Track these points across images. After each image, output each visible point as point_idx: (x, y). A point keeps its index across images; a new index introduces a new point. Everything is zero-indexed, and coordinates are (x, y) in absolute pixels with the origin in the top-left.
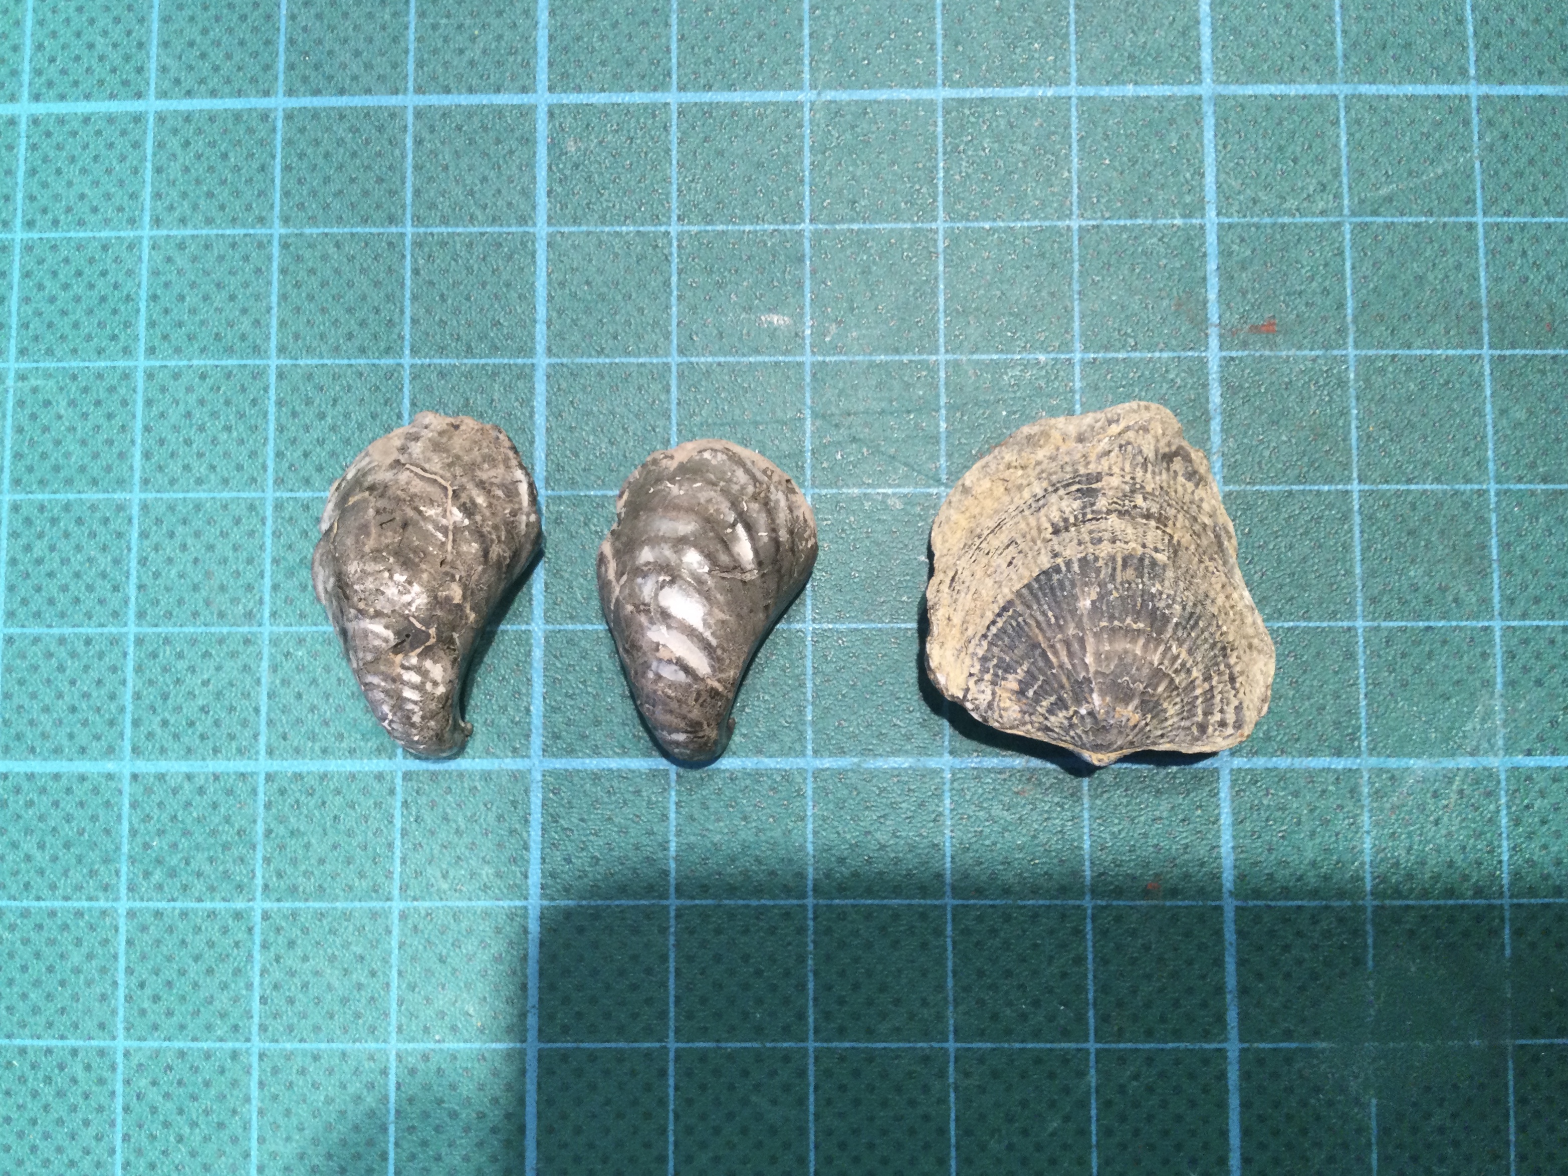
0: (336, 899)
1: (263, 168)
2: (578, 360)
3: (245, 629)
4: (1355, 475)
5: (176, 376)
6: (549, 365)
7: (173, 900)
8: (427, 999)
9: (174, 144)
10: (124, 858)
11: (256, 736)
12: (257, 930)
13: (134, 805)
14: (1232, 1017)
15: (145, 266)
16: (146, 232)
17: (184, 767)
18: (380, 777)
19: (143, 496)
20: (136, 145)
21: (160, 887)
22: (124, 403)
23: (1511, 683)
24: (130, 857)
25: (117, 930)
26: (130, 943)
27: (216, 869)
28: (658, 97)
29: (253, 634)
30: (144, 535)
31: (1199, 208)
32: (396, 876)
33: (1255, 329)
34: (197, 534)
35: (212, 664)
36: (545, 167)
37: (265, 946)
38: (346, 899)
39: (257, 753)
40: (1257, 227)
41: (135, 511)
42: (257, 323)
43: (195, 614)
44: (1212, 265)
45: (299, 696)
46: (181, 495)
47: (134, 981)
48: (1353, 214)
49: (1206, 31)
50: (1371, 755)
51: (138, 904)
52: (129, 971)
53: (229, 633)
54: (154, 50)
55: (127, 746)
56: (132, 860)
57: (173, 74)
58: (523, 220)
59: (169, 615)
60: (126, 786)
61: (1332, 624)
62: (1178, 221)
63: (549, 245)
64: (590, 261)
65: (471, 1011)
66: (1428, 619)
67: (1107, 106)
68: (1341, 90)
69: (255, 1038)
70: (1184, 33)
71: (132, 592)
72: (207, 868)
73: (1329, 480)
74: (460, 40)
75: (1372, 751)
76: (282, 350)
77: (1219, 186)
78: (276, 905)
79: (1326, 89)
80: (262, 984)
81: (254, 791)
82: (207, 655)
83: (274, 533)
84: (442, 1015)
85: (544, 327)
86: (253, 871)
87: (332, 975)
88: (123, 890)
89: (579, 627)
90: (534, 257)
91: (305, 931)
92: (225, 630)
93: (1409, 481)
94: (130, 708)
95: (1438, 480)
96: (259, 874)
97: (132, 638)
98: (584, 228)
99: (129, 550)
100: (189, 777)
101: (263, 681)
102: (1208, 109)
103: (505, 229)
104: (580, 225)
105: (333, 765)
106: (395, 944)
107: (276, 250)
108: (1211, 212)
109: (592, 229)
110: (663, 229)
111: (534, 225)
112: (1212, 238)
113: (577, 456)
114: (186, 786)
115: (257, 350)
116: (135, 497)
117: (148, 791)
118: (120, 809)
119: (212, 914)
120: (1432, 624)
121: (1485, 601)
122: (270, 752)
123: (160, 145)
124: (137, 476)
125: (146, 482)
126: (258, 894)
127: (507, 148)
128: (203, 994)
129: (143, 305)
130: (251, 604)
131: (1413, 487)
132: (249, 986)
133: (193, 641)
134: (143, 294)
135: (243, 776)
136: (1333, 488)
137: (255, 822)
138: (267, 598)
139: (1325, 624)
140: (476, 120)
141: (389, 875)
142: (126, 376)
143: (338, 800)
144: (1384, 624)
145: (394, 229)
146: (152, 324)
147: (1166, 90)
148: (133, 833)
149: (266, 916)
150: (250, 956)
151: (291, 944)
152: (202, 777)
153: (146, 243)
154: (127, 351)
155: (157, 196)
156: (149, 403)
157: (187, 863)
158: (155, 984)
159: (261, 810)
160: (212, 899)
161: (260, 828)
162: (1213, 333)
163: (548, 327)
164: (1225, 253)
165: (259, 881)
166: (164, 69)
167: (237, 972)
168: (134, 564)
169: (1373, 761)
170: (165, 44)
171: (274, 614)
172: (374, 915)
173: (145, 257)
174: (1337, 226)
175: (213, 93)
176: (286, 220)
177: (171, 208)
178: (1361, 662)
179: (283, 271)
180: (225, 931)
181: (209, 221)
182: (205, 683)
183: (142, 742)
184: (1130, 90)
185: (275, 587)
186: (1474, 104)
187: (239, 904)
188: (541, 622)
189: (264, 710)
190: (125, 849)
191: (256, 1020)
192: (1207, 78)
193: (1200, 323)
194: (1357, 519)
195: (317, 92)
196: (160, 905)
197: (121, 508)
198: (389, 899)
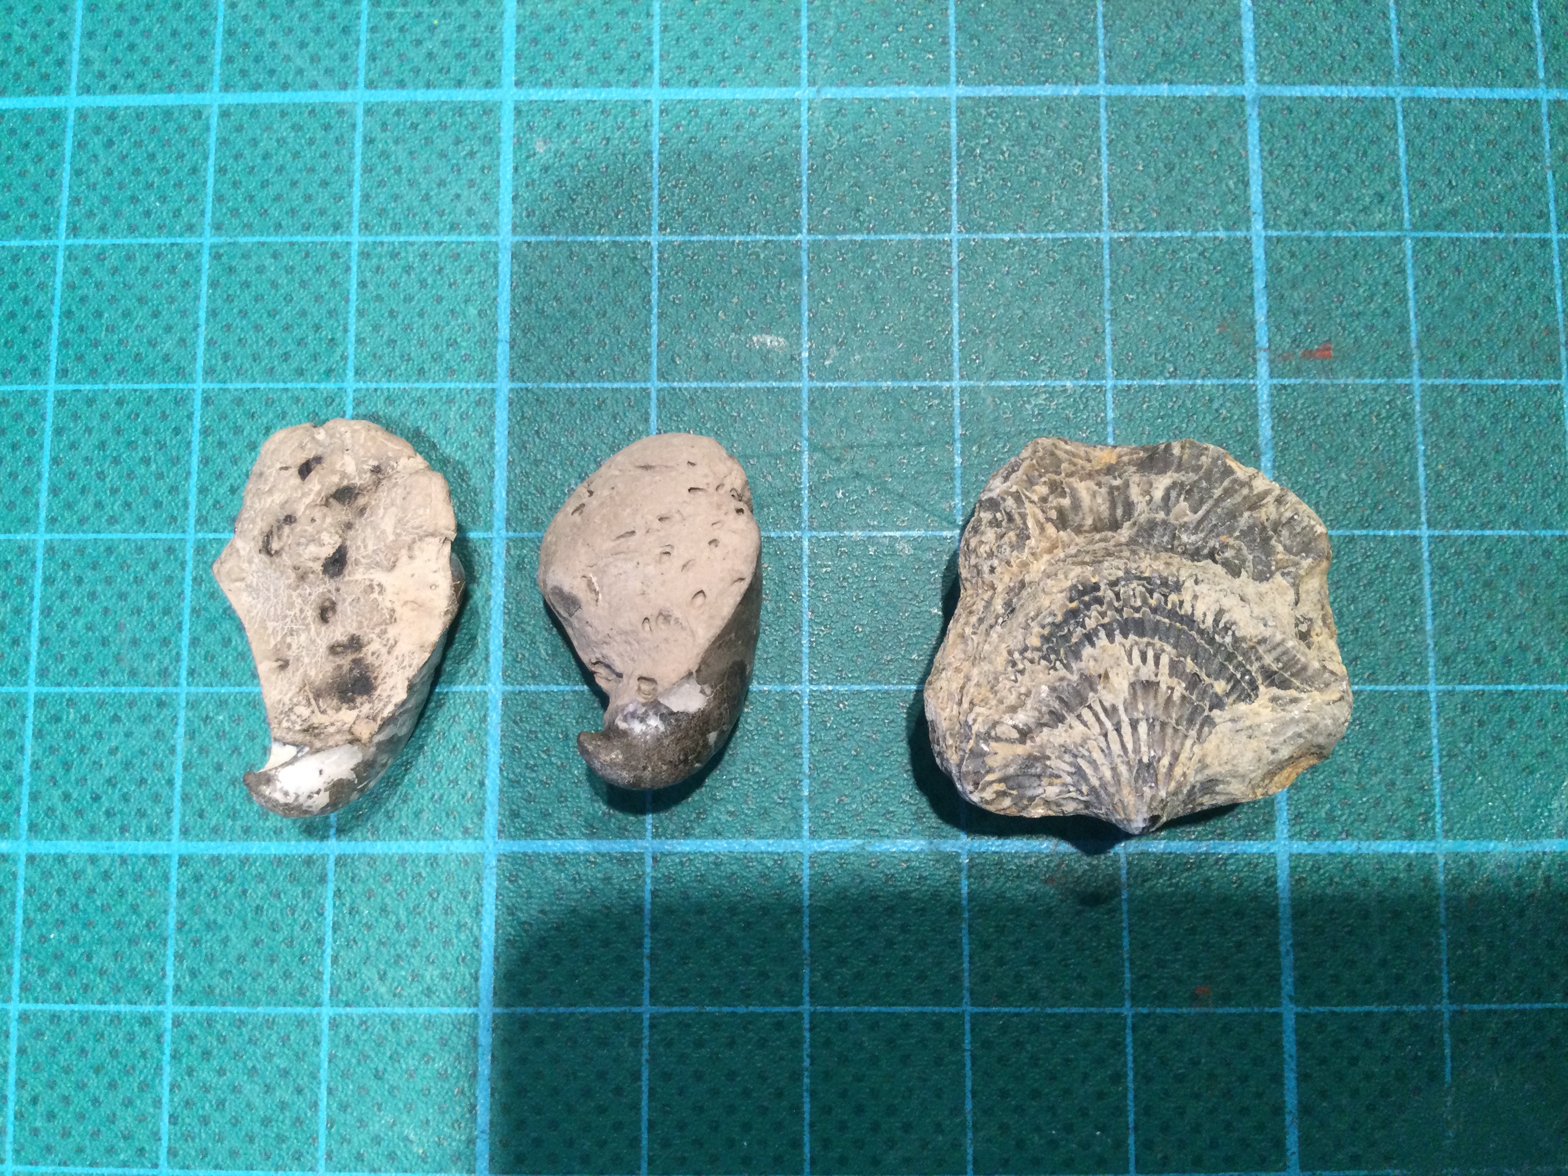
0: (257, 1003)
1: (194, 170)
2: (545, 385)
3: (160, 689)
4: (1424, 518)
5: (90, 402)
6: (512, 390)
7: (72, 1002)
8: (361, 1121)
9: (96, 143)
10: (17, 952)
11: (169, 812)
12: (167, 1038)
13: (30, 892)
14: (1292, 1141)
15: (59, 280)
16: (62, 240)
17: (87, 847)
18: (309, 861)
19: (48, 537)
20: (54, 145)
21: (57, 987)
22: (32, 432)
24: (24, 951)
26: (22, 1051)
27: (122, 967)
28: (639, 94)
29: (168, 695)
30: (48, 581)
31: (1243, 219)
32: (326, 977)
33: (1308, 354)
34: (109, 581)
35: (120, 729)
36: (510, 169)
37: (176, 1056)
38: (268, 1004)
39: (170, 832)
40: (1309, 240)
41: (40, 554)
42: (182, 341)
43: (104, 673)
44: (1259, 284)
45: (219, 768)
46: (91, 536)
47: (26, 1095)
48: (1415, 228)
49: (1247, 27)
50: (1446, 837)
51: (32, 1007)
52: (21, 1084)
53: (141, 694)
54: (76, 42)
55: (24, 823)
56: (26, 954)
57: (97, 67)
58: (485, 228)
59: (74, 672)
60: (21, 870)
61: (1401, 687)
62: (1221, 234)
63: (514, 256)
64: (560, 274)
65: (412, 1136)
66: (1507, 683)
67: (1142, 106)
68: (1400, 92)
69: (163, 1164)
70: (1225, 26)
71: (34, 644)
72: (112, 966)
73: (1396, 524)
74: (419, 30)
75: (1447, 833)
76: (210, 372)
77: (1266, 195)
78: (189, 1009)
79: (1379, 92)
80: (172, 1100)
81: (166, 878)
82: (116, 719)
83: (194, 579)
84: (377, 1140)
85: (507, 347)
86: (163, 969)
87: (252, 1090)
88: (15, 991)
89: (542, 688)
90: (496, 270)
91: (222, 1040)
92: (136, 690)
93: (1483, 526)
94: (27, 780)
95: (1515, 525)
96: (170, 973)
97: (32, 698)
98: (553, 238)
99: (32, 599)
100: (93, 859)
101: (179, 748)
102: (1252, 112)
103: (464, 238)
104: (549, 234)
105: (255, 848)
106: (324, 1055)
107: (205, 259)
108: (1257, 225)
109: (561, 238)
110: (642, 239)
111: (497, 234)
112: (1258, 252)
113: (542, 492)
114: (90, 870)
115: (181, 373)
116: (41, 537)
117: (47, 875)
118: (14, 896)
119: (116, 1019)
120: (1512, 687)
122: (185, 832)
123: (81, 145)
124: (43, 514)
125: (52, 521)
126: (169, 997)
127: (468, 148)
128: (105, 1110)
129: (55, 321)
130: (167, 661)
131: (1488, 532)
132: (157, 1103)
133: (101, 704)
134: (56, 310)
135: (153, 859)
136: (1400, 533)
137: (166, 912)
138: (185, 653)
139: (1393, 688)
140: (434, 118)
141: (318, 976)
142: (34, 402)
143: (262, 888)
144: (1459, 688)
145: (338, 238)
146: (65, 344)
147: (1206, 91)
148: (28, 922)
149: (177, 1022)
150: (159, 1069)
151: (206, 1055)
152: (108, 861)
153: (61, 255)
154: (36, 373)
155: (75, 201)
156: (59, 432)
157: (89, 958)
158: (50, 1099)
159: (173, 899)
160: (117, 1002)
161: (172, 920)
162: (1263, 358)
163: (512, 348)
164: (1275, 270)
165: (170, 981)
166: (86, 62)
167: (144, 1087)
168: (36, 614)
169: (1449, 845)
170: (90, 35)
171: (191, 672)
172: (301, 1022)
173: (60, 268)
174: (1398, 241)
175: (141, 88)
176: (218, 227)
177: (90, 214)
178: (1434, 732)
179: (214, 284)
180: (131, 1038)
181: (132, 229)
182: (113, 751)
183: (41, 820)
184: (1164, 90)
185: (195, 642)
186: (1544, 110)
187: (147, 1008)
188: (499, 683)
189: (178, 783)
190: (18, 941)
191: (165, 1143)
192: (1251, 77)
193: (1248, 349)
194: (1427, 568)
195: (256, 87)
196: (57, 1007)
197: (23, 550)
198: (318, 1004)
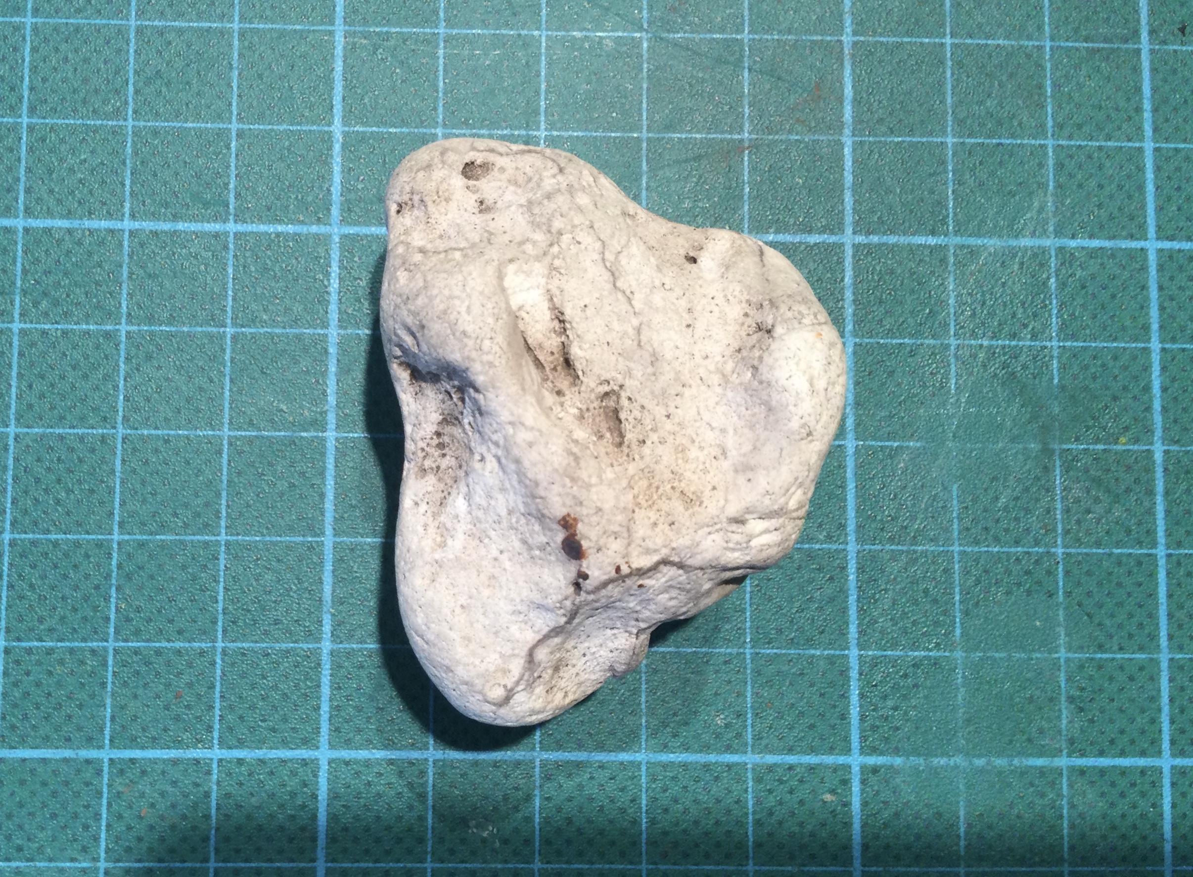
0: (183, 324)
3: (114, 123)
4: (948, 31)
7: (56, 323)
10: (17, 291)
11: (122, 203)
12: (122, 346)
13: (26, 252)
14: (850, 422)
17: (64, 224)
18: (216, 235)
19: (34, 20)
21: (46, 313)
23: (1059, 186)
24: (22, 291)
25: (11, 345)
26: (21, 354)
27: (90, 301)
29: (120, 127)
30: (34, 50)
32: (229, 309)
34: (76, 51)
35: (87, 148)
37: (128, 359)
38: (191, 325)
39: (123, 215)
41: (28, 32)
43: (75, 111)
45: (155, 174)
46: (64, 21)
47: (24, 383)
50: (956, 235)
51: (28, 326)
52: (21, 376)
53: (101, 125)
55: (21, 208)
56: (24, 292)
59: (54, 110)
60: (20, 238)
61: (930, 139)
65: (285, 408)
66: (1000, 138)
69: (120, 427)
71: (25, 92)
72: (84, 300)
73: (929, 35)
75: (956, 233)
78: (137, 328)
80: (125, 385)
81: (121, 244)
82: (84, 141)
83: (136, 51)
84: (263, 411)
86: (119, 302)
87: (180, 380)
88: (17, 316)
91: (159, 348)
92: (98, 123)
93: (988, 38)
94: (23, 179)
95: (1007, 37)
96: (124, 306)
97: (25, 125)
99: (23, 60)
100: (70, 231)
101: (128, 161)
105: (181, 226)
106: (228, 359)
114: (68, 238)
116: (28, 20)
117: (38, 241)
118: (15, 254)
119: (87, 334)
120: (1003, 141)
121: (1042, 126)
122: (133, 215)
124: (30, 5)
125: (36, 10)
126: (123, 321)
128: (79, 393)
130: (118, 104)
131: (989, 42)
132: (116, 387)
133: (73, 131)
135: (112, 231)
136: (932, 40)
137: (121, 266)
138: (130, 100)
139: (925, 140)
141: (223, 308)
144: (967, 140)
148: (25, 272)
149: (129, 336)
150: (117, 366)
151: (149, 357)
152: (80, 232)
157: (68, 296)
158: (41, 386)
159: (126, 258)
160: (87, 323)
161: (125, 271)
165: (124, 309)
167: (106, 377)
168: (26, 71)
169: (958, 240)
171: (135, 112)
172: (211, 336)
178: (950, 168)
180: (97, 346)
182: (83, 162)
183: (33, 205)
185: (137, 92)
187: (109, 327)
188: (340, 125)
189: (128, 182)
190: (19, 283)
191: (121, 413)
194: (949, 63)
196: (46, 327)
197: (17, 28)
198: (224, 326)
